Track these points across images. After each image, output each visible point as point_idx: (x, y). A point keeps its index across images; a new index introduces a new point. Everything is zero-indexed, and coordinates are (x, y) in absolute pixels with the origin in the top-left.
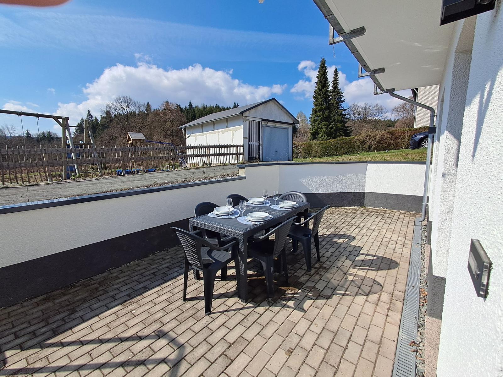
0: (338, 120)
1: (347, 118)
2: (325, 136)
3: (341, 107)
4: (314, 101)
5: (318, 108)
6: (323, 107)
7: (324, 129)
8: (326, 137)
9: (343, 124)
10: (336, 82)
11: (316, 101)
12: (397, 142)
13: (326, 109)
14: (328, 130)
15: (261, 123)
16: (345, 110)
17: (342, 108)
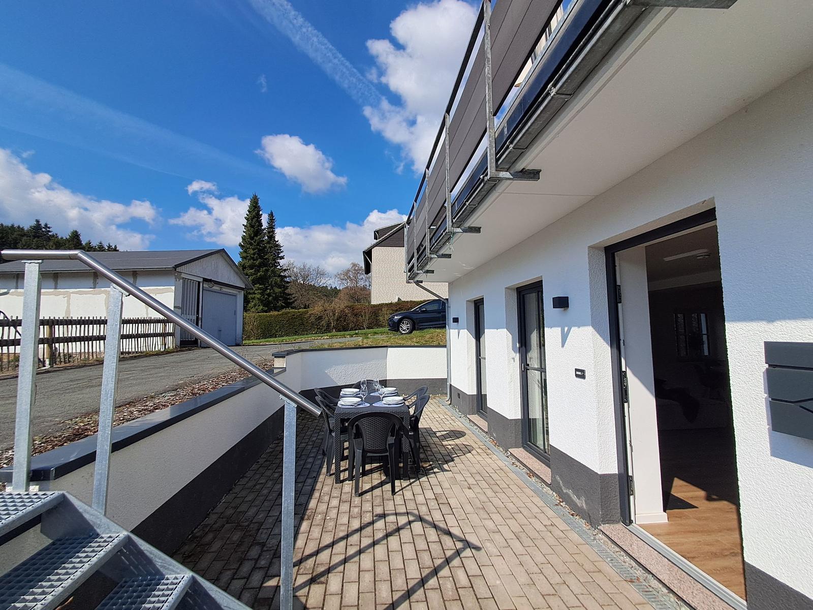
0: (276, 283)
1: (288, 282)
2: (259, 306)
3: (280, 265)
4: (241, 251)
5: (248, 263)
6: (257, 263)
7: (259, 296)
8: (261, 307)
9: (283, 289)
10: (271, 230)
11: (245, 252)
12: (357, 321)
13: (260, 266)
14: (264, 297)
15: (201, 284)
16: (285, 270)
17: (281, 267)
